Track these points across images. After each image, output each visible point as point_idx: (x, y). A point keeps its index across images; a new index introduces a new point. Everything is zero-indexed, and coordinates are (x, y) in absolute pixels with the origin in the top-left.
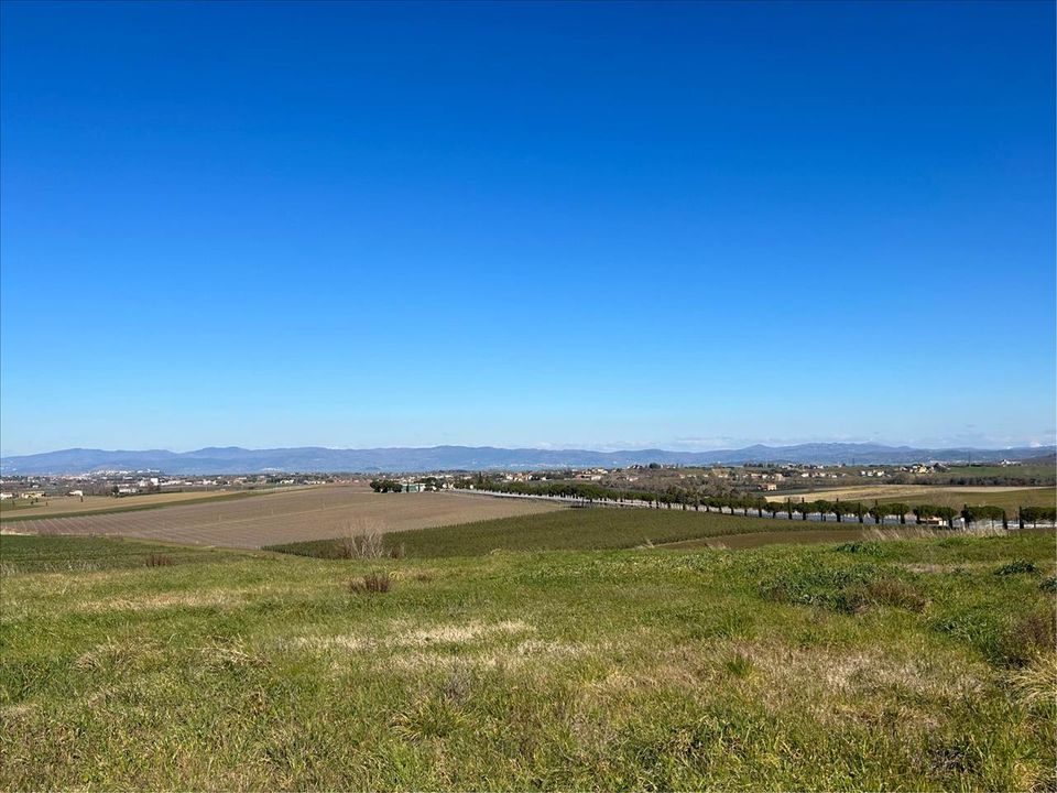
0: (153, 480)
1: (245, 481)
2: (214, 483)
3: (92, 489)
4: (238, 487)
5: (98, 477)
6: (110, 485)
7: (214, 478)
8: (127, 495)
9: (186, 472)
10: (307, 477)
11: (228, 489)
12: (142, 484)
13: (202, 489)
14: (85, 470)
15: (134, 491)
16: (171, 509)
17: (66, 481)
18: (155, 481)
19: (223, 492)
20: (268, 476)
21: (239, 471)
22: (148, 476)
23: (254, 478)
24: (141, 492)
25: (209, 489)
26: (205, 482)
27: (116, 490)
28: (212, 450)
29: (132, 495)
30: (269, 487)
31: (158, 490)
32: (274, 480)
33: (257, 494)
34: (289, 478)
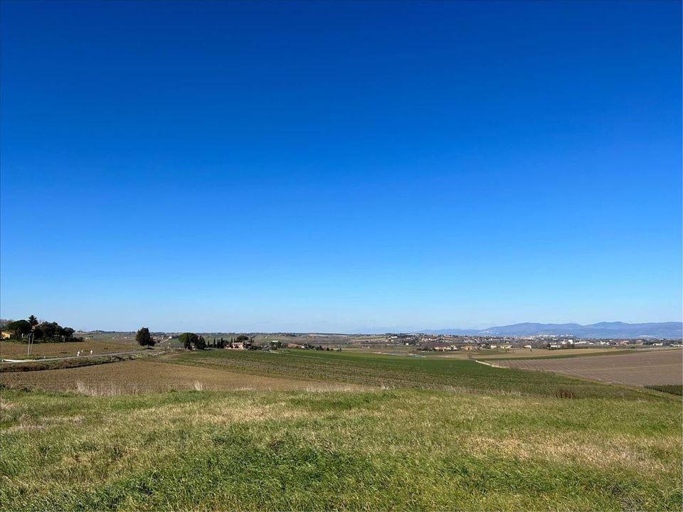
0: (570, 341)
1: (628, 343)
2: (608, 343)
3: (537, 344)
4: (624, 346)
5: (539, 339)
6: (545, 343)
7: (607, 340)
8: (555, 348)
9: (589, 337)
10: (672, 342)
11: (617, 347)
12: (564, 343)
13: (600, 347)
14: (532, 334)
15: (559, 346)
16: (582, 358)
17: (522, 340)
18: (571, 341)
19: (614, 350)
20: (644, 340)
21: (623, 336)
22: (567, 338)
23: (634, 341)
24: (563, 347)
25: (604, 347)
26: (602, 343)
27: (549, 346)
28: (604, 323)
29: (559, 349)
30: (645, 348)
31: (573, 347)
32: (648, 343)
33: (637, 352)
34: (659, 342)
